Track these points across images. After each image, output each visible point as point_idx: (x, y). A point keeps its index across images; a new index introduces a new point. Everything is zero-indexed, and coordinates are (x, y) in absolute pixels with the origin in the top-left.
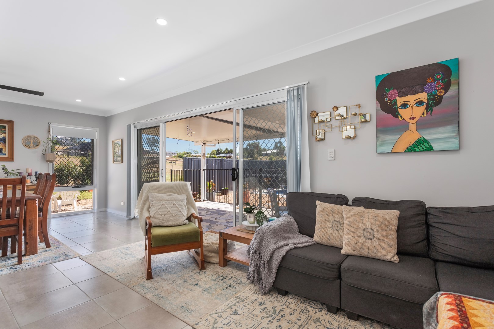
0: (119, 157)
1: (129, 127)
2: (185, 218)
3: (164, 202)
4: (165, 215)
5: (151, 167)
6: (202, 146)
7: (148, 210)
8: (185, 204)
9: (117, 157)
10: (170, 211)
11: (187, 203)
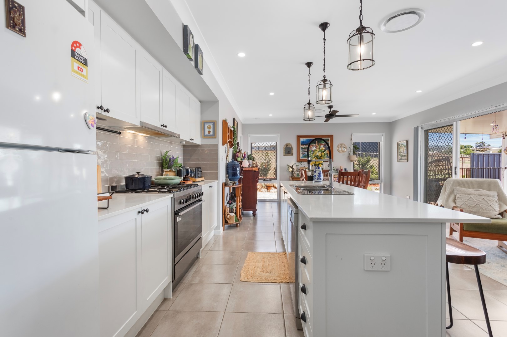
0: (405, 156)
1: (416, 130)
2: (498, 213)
3: (471, 196)
4: (474, 207)
5: (436, 165)
6: (504, 138)
7: (454, 201)
8: (496, 200)
9: (402, 156)
10: (479, 204)
11: (498, 200)
